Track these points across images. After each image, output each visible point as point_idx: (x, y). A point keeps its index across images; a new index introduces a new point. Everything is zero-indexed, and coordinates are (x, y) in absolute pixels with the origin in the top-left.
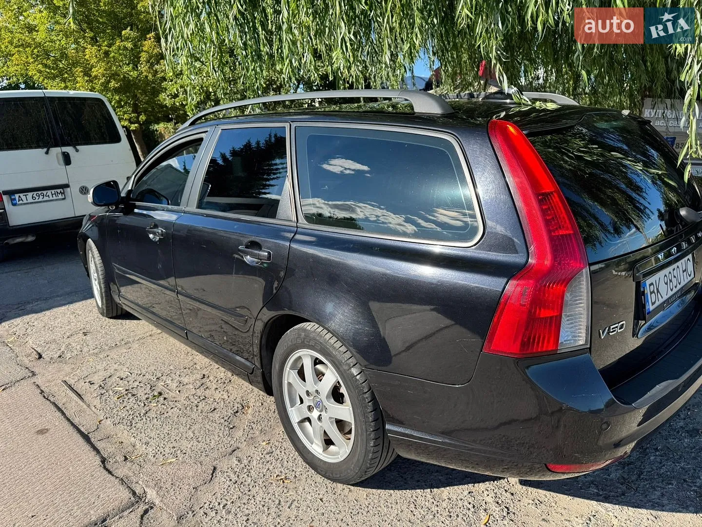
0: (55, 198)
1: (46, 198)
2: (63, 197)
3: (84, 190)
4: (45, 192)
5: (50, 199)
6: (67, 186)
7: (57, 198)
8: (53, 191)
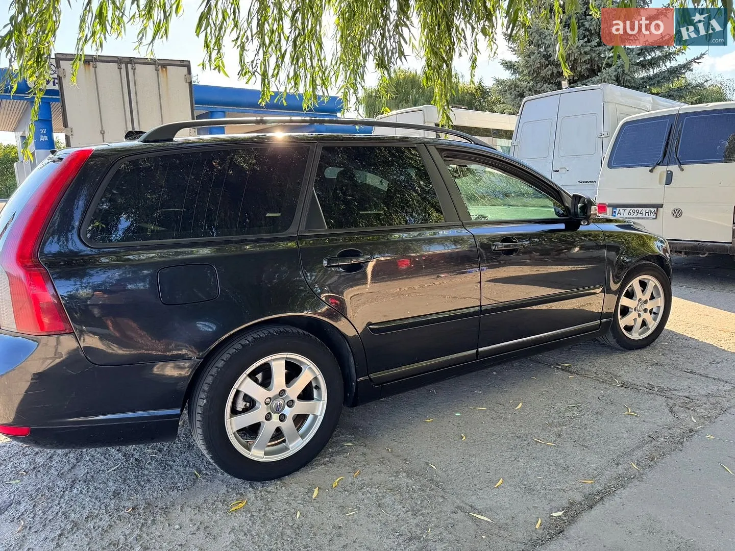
0: (647, 216)
1: (640, 216)
2: (655, 217)
3: (677, 212)
4: (640, 209)
5: (643, 216)
6: (661, 206)
7: (649, 217)
8: (648, 210)
